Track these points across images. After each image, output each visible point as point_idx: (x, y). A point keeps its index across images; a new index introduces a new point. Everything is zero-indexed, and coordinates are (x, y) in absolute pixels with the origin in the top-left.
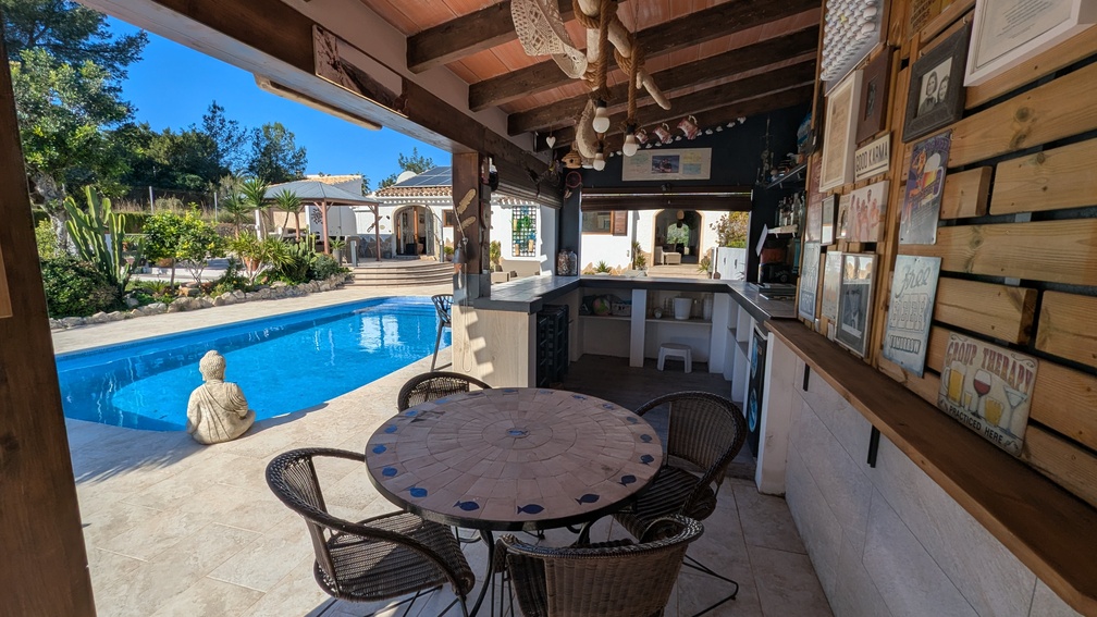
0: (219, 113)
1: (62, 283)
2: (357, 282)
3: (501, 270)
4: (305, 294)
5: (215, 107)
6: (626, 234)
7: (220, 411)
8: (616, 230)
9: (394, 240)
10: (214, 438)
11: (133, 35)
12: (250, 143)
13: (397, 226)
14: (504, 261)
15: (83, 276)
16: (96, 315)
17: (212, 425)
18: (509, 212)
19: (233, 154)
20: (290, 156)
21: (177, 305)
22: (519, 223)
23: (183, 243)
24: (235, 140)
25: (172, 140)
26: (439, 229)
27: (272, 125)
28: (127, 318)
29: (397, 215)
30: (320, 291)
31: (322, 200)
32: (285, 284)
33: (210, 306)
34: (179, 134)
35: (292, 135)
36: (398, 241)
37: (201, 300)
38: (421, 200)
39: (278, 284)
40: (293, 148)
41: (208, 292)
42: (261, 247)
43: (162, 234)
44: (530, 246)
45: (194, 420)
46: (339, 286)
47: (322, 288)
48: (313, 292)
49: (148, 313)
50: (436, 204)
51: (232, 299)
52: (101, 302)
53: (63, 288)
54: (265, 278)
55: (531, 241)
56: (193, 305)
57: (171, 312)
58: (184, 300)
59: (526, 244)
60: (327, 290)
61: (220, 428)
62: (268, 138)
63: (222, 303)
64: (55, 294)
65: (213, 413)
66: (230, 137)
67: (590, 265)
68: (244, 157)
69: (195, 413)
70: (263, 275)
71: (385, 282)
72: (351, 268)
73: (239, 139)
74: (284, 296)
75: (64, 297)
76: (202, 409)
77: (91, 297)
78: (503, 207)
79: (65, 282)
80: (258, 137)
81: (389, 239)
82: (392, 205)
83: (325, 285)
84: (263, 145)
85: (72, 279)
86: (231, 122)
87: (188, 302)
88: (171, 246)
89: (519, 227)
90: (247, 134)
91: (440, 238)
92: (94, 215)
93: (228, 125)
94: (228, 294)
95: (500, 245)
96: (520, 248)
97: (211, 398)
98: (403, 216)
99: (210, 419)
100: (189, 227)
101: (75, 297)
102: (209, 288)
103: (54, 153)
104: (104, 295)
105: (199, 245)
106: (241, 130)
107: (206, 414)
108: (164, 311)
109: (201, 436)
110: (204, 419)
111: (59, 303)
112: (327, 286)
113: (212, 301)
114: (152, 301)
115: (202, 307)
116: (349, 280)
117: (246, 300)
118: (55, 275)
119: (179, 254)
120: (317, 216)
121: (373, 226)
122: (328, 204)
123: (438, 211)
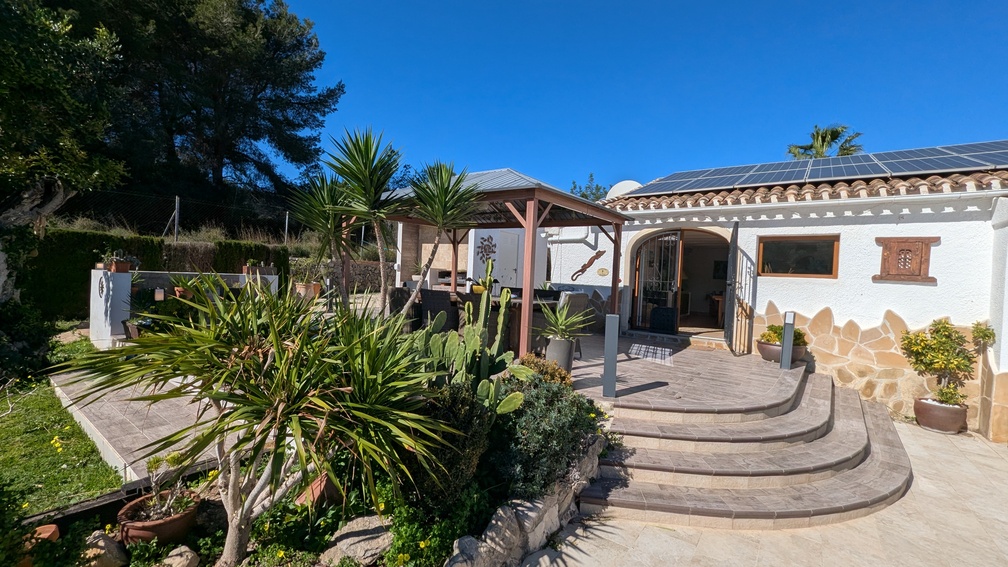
13: (635, 269)
29: (638, 249)
31: (529, 194)
36: (634, 302)
38: (702, 215)
50: (745, 224)
91: (749, 303)
120: (485, 250)
121: (583, 269)
122: (542, 205)
123: (748, 242)
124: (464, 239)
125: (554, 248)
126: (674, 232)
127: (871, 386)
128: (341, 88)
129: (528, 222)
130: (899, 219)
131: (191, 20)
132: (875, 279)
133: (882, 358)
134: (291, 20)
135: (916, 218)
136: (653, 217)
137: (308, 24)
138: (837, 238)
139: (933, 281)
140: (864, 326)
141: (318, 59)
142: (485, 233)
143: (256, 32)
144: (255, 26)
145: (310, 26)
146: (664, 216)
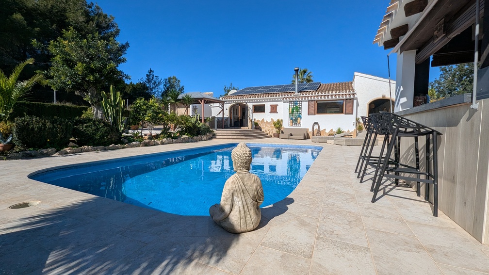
0: (152, 73)
1: (97, 129)
2: (218, 137)
3: (283, 133)
4: (196, 141)
5: (151, 70)
6: (352, 113)
7: (250, 201)
8: (347, 112)
9: (229, 120)
10: (243, 228)
11: (124, 44)
12: (163, 84)
13: (230, 113)
14: (284, 128)
15: (107, 126)
16: (111, 146)
17: (243, 215)
18: (287, 104)
19: (156, 89)
20: (178, 90)
21: (145, 143)
22: (293, 110)
23: (148, 113)
24: (157, 83)
25: (133, 86)
26: (251, 114)
27: (172, 77)
28: (123, 148)
29: (231, 108)
30: (202, 140)
31: (202, 99)
32: (187, 136)
33: (158, 144)
34: (135, 84)
35: (179, 81)
36: (231, 120)
37: (154, 141)
38: (243, 100)
39: (184, 136)
40: (179, 86)
41: (157, 138)
42: (179, 118)
43: (139, 109)
44: (298, 121)
45: (227, 208)
46: (210, 139)
47: (203, 139)
48: (200, 141)
49: (132, 147)
50: (250, 102)
51: (167, 142)
52: (113, 140)
53: (98, 131)
54: (178, 134)
55: (299, 118)
56: (151, 143)
57: (142, 146)
58: (147, 141)
59: (296, 120)
60: (205, 140)
61: (248, 218)
62: (170, 83)
63: (163, 143)
64: (94, 134)
65: (244, 203)
66: (155, 82)
67: (332, 130)
68: (160, 91)
69: (229, 202)
70: (177, 132)
71: (231, 137)
72: (214, 131)
73: (159, 83)
74: (188, 142)
75: (97, 136)
76: (235, 198)
77: (109, 137)
78: (284, 102)
79: (99, 129)
80: (166, 82)
81: (227, 119)
82: (229, 103)
83: (204, 137)
84: (168, 85)
85: (102, 127)
86: (156, 76)
87: (149, 142)
88: (143, 115)
89: (293, 112)
90: (162, 81)
91: (251, 118)
92: (112, 99)
93: (155, 78)
94: (165, 139)
95: (282, 121)
96: (293, 122)
97: (244, 188)
98: (233, 109)
99: (242, 209)
100: (151, 106)
101: (102, 136)
102: (157, 136)
103: (97, 75)
104: (115, 137)
105: (155, 115)
106: (160, 79)
107: (238, 203)
108: (139, 146)
109: (232, 225)
110: (236, 208)
111: (96, 139)
112: (205, 138)
113: (159, 142)
114: (134, 141)
115: (155, 145)
116: (214, 136)
117: (172, 143)
118: (95, 125)
119: (147, 118)
120: (194, 110)
121: (219, 114)
122: (205, 101)
123: (250, 106)
124: (189, 107)
125: (212, 108)
126: (237, 104)
127: (270, 132)
128: (127, 44)
129: (202, 104)
130: (273, 101)
131: (67, 21)
132: (270, 112)
133: (271, 127)
134: (105, 17)
135: (275, 101)
136: (233, 101)
137: (112, 18)
138: (264, 105)
139: (277, 113)
140: (269, 121)
141: (117, 32)
142: (195, 105)
143: (93, 24)
144: (93, 22)
145: (113, 18)
146: (235, 101)
